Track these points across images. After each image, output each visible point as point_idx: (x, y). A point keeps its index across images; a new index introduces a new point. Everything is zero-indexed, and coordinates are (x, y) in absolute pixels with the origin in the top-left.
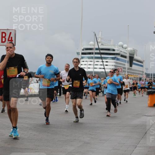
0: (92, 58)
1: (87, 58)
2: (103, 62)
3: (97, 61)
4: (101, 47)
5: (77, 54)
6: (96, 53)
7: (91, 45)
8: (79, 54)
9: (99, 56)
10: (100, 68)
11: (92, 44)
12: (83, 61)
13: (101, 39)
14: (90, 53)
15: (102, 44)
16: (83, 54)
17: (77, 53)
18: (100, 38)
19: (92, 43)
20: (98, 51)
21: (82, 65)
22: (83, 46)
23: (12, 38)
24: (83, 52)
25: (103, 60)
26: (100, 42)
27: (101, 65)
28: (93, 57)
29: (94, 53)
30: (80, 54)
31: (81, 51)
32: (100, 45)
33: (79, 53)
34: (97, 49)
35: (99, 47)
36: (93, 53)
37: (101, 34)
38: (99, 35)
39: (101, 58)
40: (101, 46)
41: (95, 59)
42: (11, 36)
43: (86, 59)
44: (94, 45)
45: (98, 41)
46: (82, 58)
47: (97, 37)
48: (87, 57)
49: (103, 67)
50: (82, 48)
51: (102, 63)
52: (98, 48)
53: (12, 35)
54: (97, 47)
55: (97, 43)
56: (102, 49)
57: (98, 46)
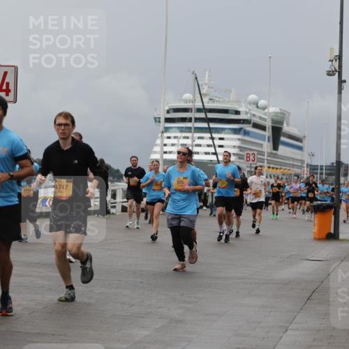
0: (189, 130)
1: (176, 130)
2: (212, 138)
3: (199, 138)
4: (208, 105)
5: (156, 121)
6: (197, 120)
7: (186, 101)
8: (160, 122)
9: (205, 125)
10: (206, 153)
11: (187, 98)
12: (169, 138)
13: (209, 87)
14: (183, 120)
15: (211, 99)
16: (167, 120)
17: (155, 119)
18: (206, 84)
19: (188, 96)
20: (202, 115)
21: (165, 145)
22: (167, 104)
23: (8, 84)
24: (169, 116)
25: (214, 135)
26: (206, 95)
27: (208, 146)
28: (190, 128)
29: (193, 120)
30: (162, 120)
31: (163, 115)
32: (206, 100)
33: (159, 118)
34: (199, 110)
35: (205, 104)
36: (190, 120)
37: (209, 76)
38: (205, 80)
39: (210, 130)
40: (208, 103)
41: (195, 132)
42: (7, 80)
43: (174, 132)
44: (193, 101)
45: (202, 92)
46: (167, 129)
47: (200, 83)
48: (178, 128)
49: (214, 151)
50: (167, 108)
51: (210, 142)
52: (202, 107)
53: (9, 79)
54: (199, 105)
55: (199, 96)
56: (212, 111)
57: (201, 104)
